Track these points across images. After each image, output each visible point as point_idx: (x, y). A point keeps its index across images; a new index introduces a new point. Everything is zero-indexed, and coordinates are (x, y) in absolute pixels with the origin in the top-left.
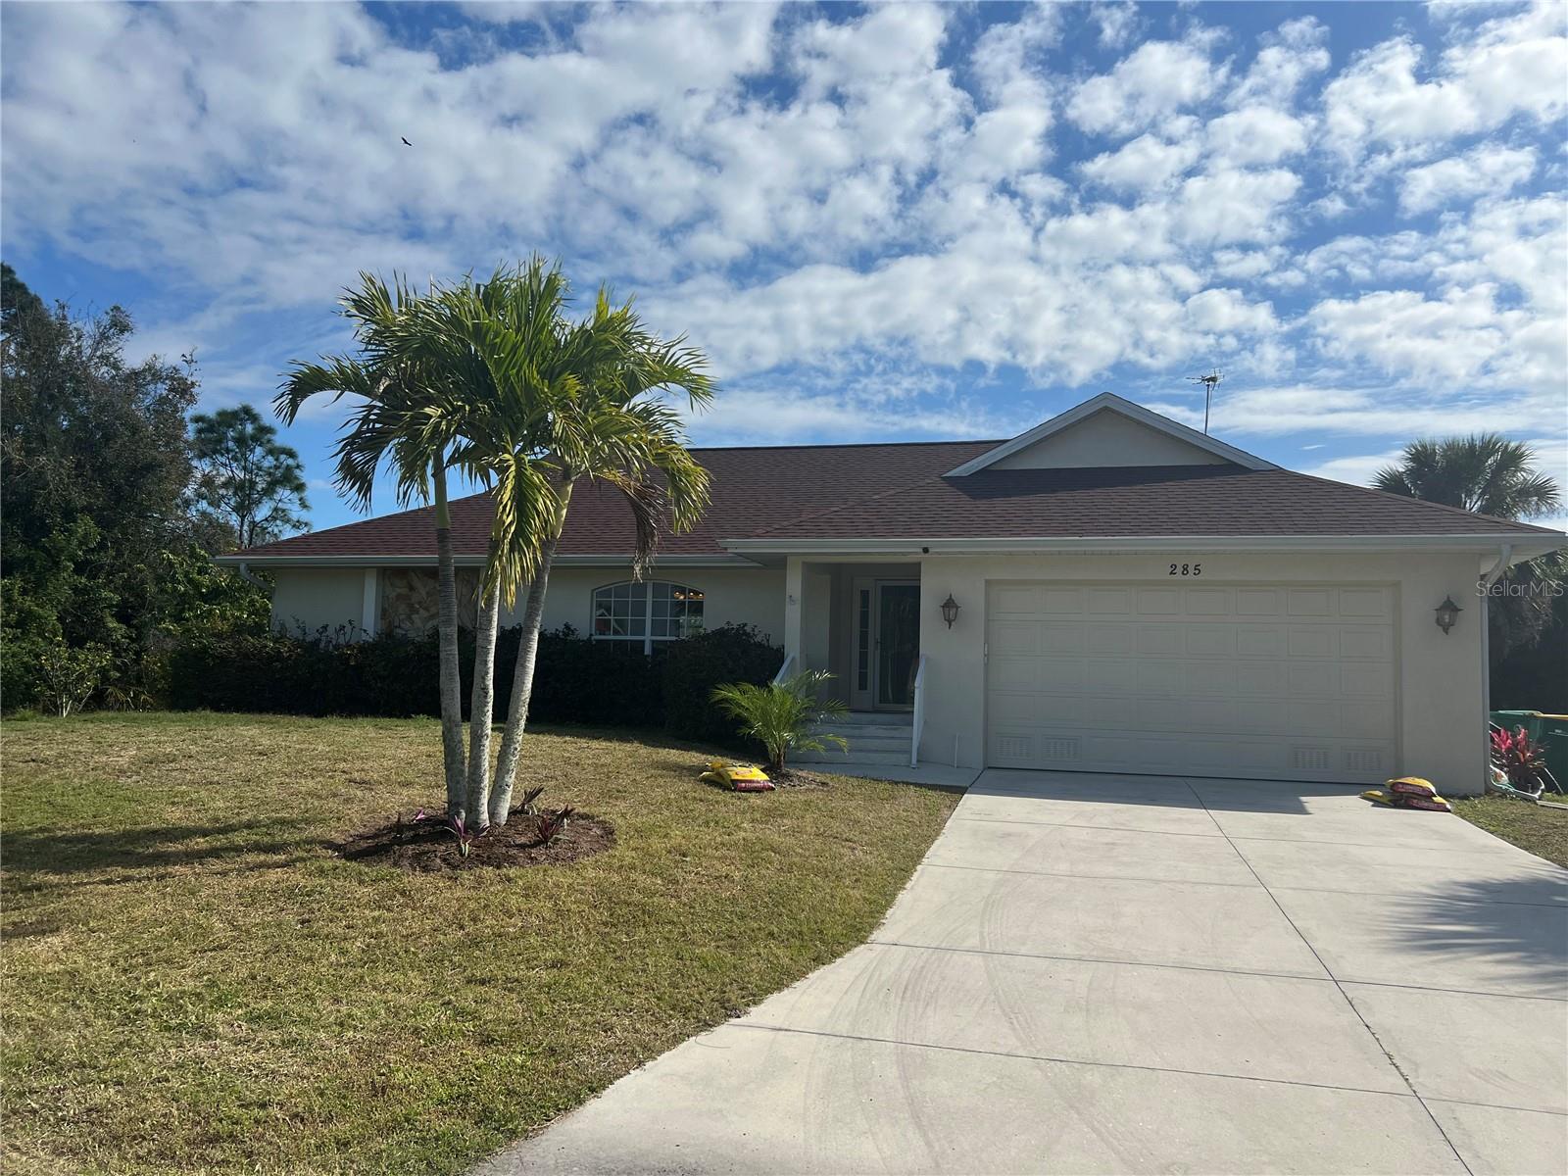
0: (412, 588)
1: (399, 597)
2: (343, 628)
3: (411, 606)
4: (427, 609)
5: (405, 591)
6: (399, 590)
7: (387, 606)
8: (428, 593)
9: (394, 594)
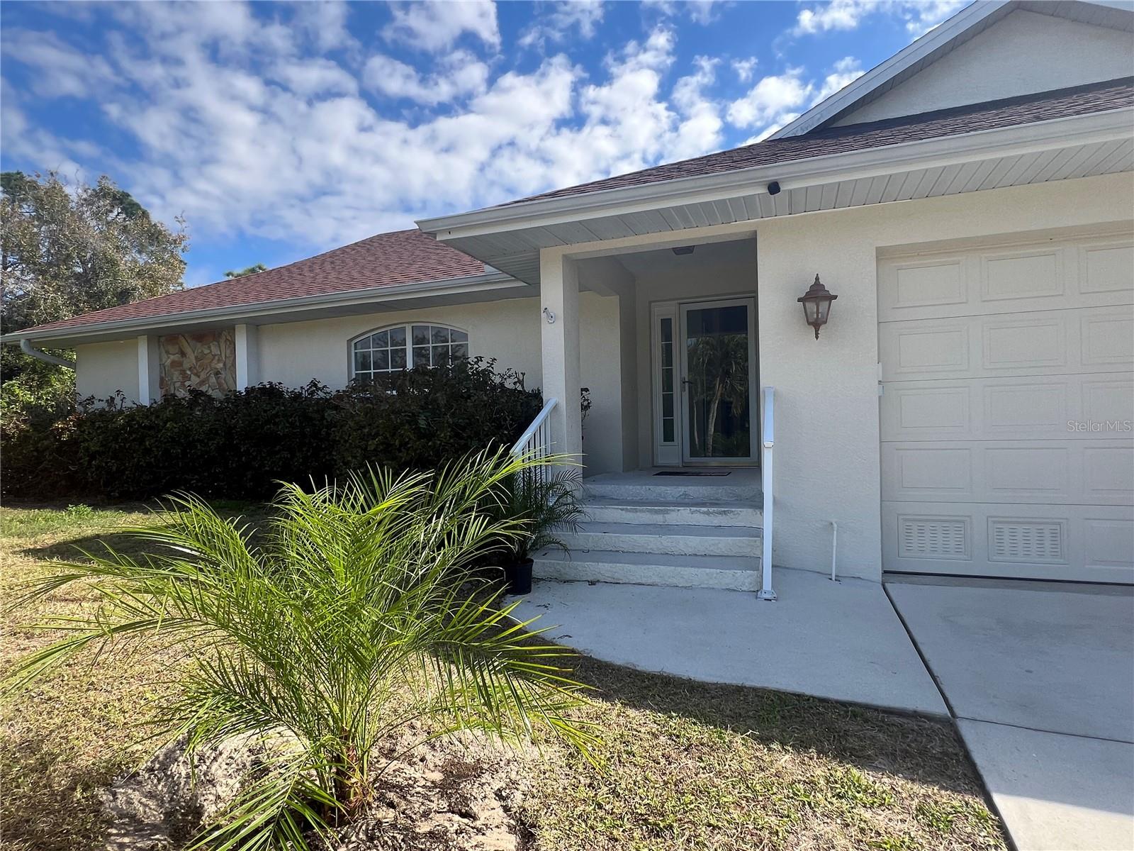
0: (183, 354)
1: (173, 364)
2: (112, 399)
3: (183, 372)
4: (197, 375)
5: (176, 357)
6: (172, 357)
7: (163, 375)
8: (196, 358)
9: (169, 361)
